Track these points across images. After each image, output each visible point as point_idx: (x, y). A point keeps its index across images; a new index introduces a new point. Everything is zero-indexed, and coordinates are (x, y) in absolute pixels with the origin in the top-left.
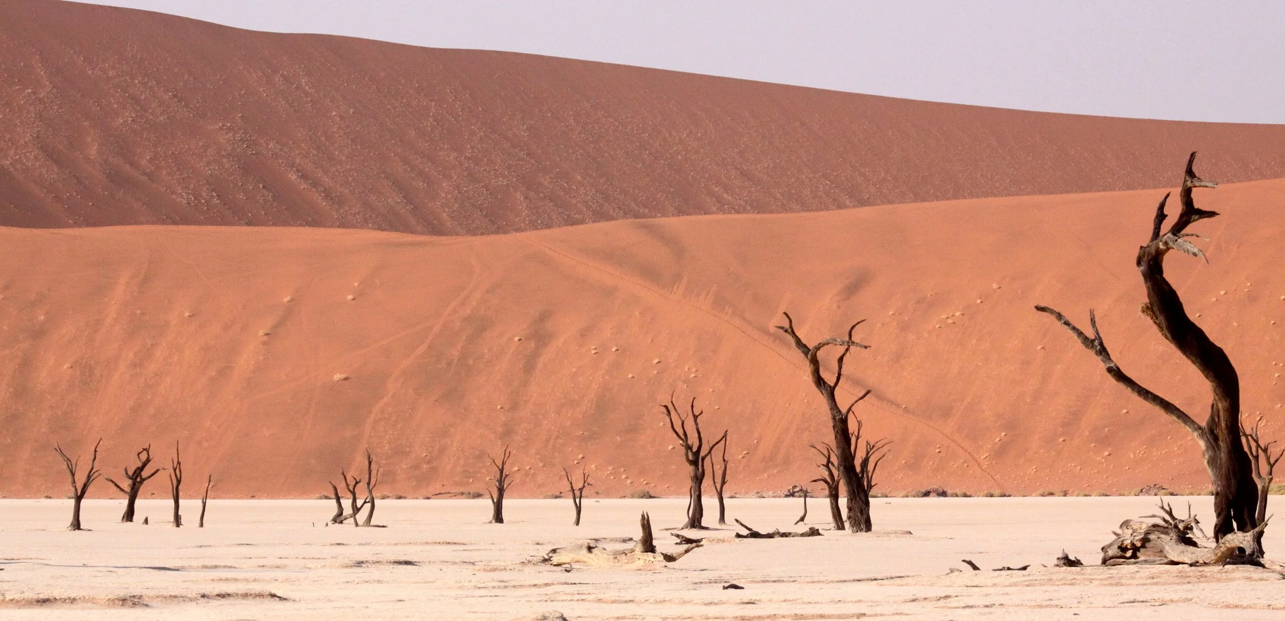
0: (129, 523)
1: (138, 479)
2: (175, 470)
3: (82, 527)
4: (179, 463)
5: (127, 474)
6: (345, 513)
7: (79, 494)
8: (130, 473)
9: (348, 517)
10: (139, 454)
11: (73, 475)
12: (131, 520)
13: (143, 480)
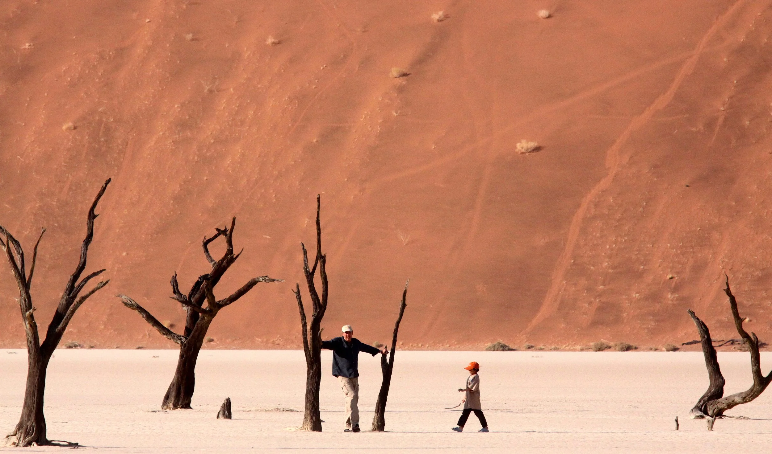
0: (181, 412)
1: (205, 305)
2: (310, 276)
3: (49, 437)
4: (321, 258)
5: (176, 291)
6: (728, 391)
7: (42, 338)
8: (186, 289)
9: (738, 400)
10: (205, 244)
11: (26, 285)
12: (187, 406)
13: (216, 306)
